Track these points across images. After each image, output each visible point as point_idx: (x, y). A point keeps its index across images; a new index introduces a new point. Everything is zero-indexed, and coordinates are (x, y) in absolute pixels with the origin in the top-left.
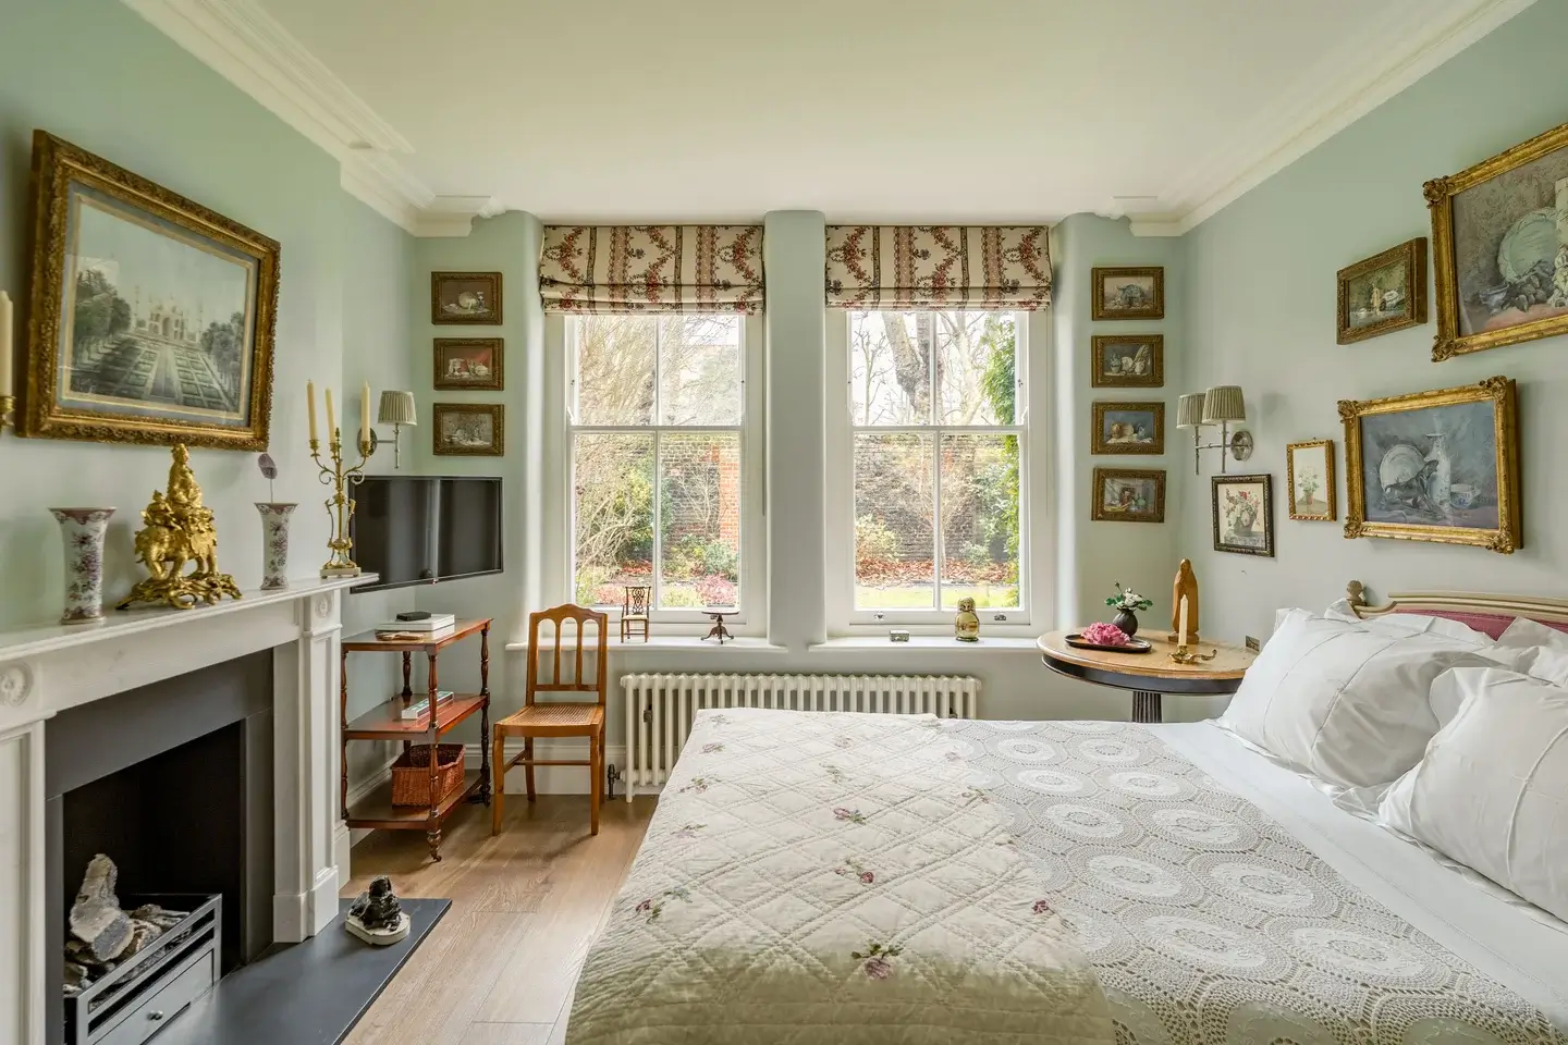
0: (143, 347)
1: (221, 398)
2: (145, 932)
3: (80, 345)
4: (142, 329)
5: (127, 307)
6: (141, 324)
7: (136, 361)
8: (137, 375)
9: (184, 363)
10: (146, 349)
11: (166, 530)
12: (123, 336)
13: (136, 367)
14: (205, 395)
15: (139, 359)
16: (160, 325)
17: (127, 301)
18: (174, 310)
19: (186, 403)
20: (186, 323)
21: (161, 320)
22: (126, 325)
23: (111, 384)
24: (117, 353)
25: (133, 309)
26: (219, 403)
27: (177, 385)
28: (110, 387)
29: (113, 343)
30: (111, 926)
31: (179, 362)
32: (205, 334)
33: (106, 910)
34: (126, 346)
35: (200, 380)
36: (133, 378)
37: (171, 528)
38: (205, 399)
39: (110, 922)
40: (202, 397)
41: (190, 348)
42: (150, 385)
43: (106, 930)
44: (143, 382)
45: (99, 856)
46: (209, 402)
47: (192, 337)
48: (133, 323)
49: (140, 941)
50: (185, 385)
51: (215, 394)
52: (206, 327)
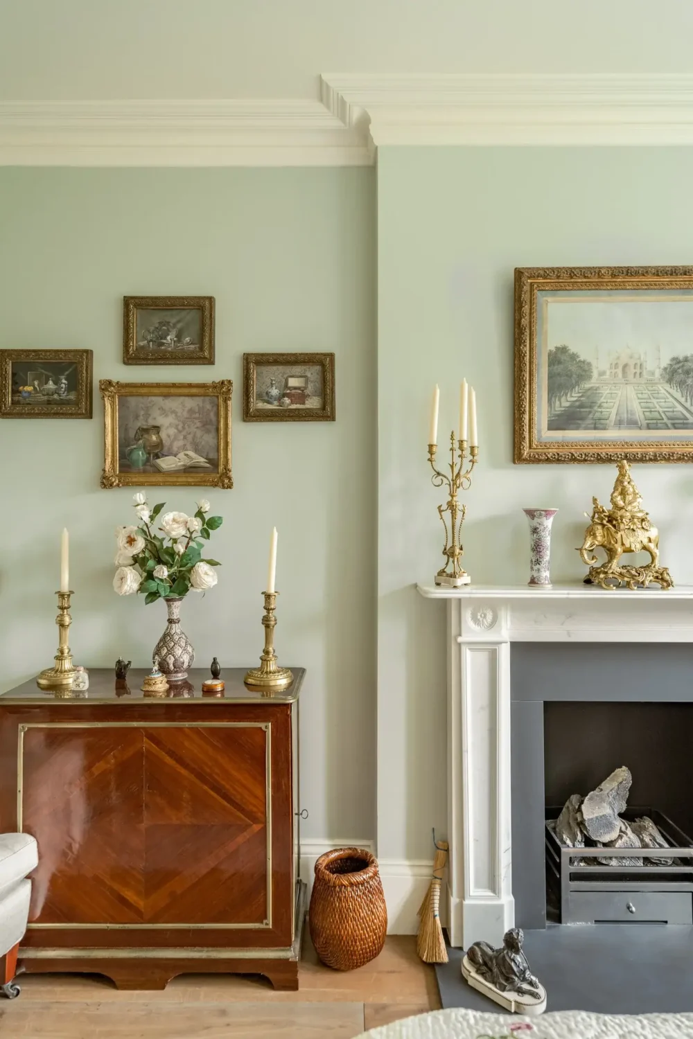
0: (605, 391)
1: (687, 419)
2: (625, 838)
3: (553, 399)
4: (604, 377)
5: (589, 364)
6: (602, 374)
7: (599, 402)
8: (601, 412)
9: (646, 396)
10: (608, 391)
11: (600, 527)
12: (587, 386)
13: (600, 406)
14: (669, 419)
15: (602, 400)
16: (619, 371)
17: (589, 360)
18: (631, 357)
19: (649, 427)
20: (644, 365)
21: (620, 368)
22: (590, 377)
23: (579, 422)
24: (582, 399)
25: (594, 363)
26: (687, 424)
27: (639, 414)
28: (579, 424)
29: (579, 393)
30: (601, 817)
31: (640, 396)
32: (665, 369)
33: (605, 805)
34: (589, 393)
35: (661, 407)
36: (597, 415)
37: (603, 526)
38: (669, 422)
39: (601, 814)
40: (665, 420)
41: (651, 383)
42: (613, 417)
43: (597, 818)
44: (607, 417)
45: (624, 768)
46: (673, 424)
47: (653, 374)
48: (595, 374)
49: (620, 841)
50: (647, 414)
51: (679, 415)
52: (665, 362)
